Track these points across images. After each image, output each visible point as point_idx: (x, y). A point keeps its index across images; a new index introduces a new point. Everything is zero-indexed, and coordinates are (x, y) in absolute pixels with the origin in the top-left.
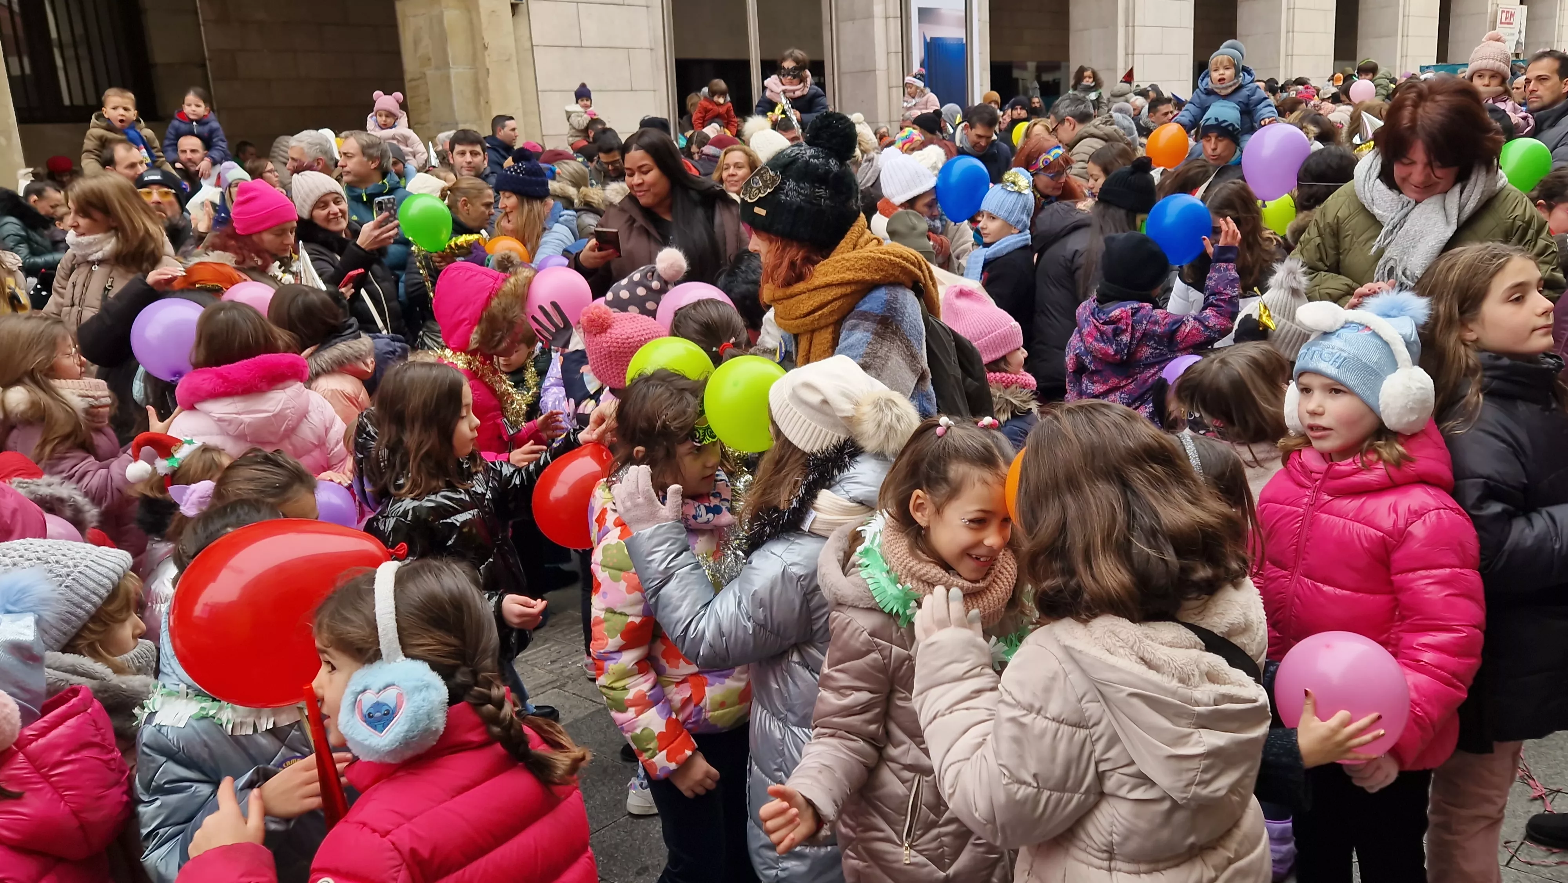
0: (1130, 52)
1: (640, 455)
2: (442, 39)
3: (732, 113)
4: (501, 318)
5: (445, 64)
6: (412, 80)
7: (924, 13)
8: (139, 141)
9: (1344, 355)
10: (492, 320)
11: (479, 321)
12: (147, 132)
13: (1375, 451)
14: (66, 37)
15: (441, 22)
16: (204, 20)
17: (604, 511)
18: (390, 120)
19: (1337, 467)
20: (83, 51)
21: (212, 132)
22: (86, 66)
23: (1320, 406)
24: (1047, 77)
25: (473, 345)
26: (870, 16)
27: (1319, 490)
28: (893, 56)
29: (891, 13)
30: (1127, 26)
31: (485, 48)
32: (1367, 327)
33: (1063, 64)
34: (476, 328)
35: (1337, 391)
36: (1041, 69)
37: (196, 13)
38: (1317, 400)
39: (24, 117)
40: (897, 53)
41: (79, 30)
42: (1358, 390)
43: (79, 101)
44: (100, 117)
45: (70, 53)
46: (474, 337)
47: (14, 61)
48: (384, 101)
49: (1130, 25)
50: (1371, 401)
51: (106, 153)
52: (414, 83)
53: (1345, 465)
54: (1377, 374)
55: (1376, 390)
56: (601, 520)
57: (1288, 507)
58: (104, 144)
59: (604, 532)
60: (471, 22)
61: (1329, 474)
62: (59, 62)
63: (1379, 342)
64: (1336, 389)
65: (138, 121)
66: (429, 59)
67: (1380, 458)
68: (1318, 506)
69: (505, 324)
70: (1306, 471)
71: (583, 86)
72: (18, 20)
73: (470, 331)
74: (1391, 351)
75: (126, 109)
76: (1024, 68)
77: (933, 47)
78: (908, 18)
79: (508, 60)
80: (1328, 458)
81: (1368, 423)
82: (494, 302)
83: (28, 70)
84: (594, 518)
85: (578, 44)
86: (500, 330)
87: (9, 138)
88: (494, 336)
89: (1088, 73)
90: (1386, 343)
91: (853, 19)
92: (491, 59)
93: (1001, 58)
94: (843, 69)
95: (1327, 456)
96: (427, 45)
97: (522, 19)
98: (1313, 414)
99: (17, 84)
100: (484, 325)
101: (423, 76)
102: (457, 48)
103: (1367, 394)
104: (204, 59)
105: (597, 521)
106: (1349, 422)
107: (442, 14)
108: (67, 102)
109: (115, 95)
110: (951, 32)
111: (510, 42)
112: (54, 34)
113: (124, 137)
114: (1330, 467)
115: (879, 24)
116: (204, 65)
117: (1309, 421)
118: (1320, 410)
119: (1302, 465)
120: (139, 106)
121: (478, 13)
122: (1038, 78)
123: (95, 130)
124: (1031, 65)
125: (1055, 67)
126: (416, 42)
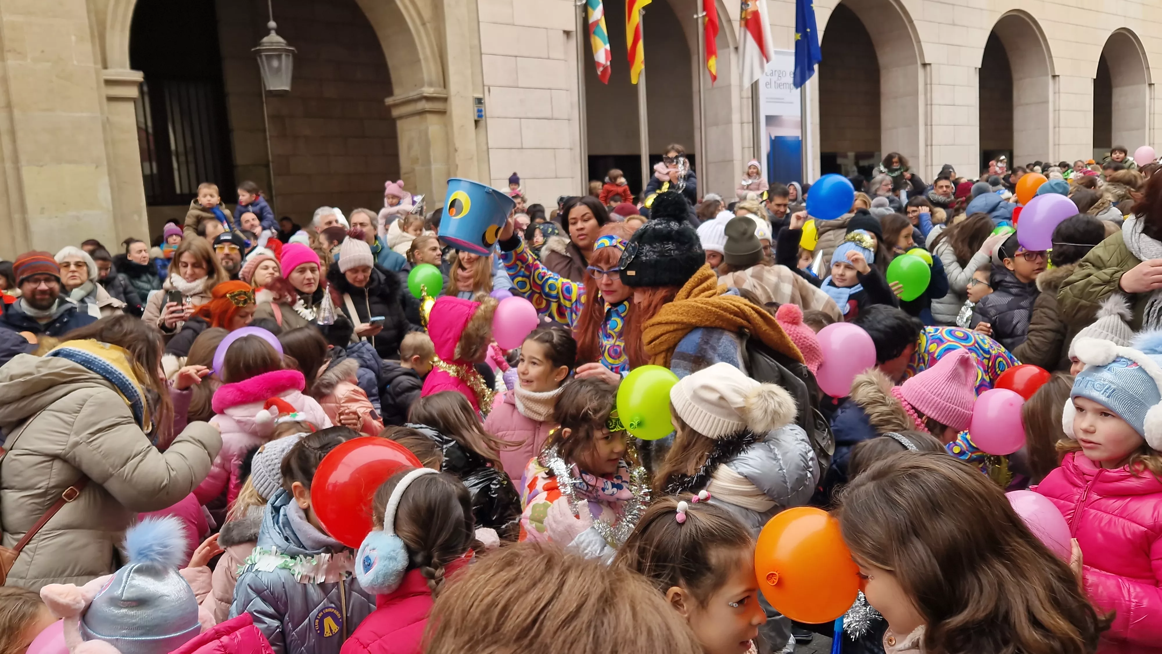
0: (929, 143)
1: (567, 435)
2: (427, 145)
3: (629, 192)
4: (474, 336)
5: (427, 162)
6: (405, 174)
7: (770, 120)
8: (223, 218)
9: (1113, 387)
10: (468, 337)
11: (458, 338)
12: (227, 212)
13: (1141, 462)
14: (181, 149)
15: (426, 134)
16: (270, 136)
17: (535, 479)
18: (395, 201)
19: (1107, 473)
20: (191, 158)
21: (262, 209)
22: (192, 167)
23: (1091, 426)
24: (864, 163)
25: (457, 356)
26: (729, 122)
27: (1090, 490)
28: (746, 150)
29: (745, 119)
30: (926, 125)
31: (456, 150)
32: (1135, 363)
33: (876, 153)
34: (458, 344)
35: (1106, 415)
36: (858, 157)
37: (264, 131)
38: (1088, 420)
39: (152, 201)
40: (749, 148)
41: (189, 144)
42: (1126, 416)
43: (186, 191)
44: (196, 202)
45: (182, 159)
46: (457, 351)
47: (147, 165)
48: (391, 187)
49: (929, 124)
50: (1136, 425)
51: (200, 227)
52: (406, 176)
53: (1113, 473)
54: (1142, 404)
55: (1141, 418)
56: (532, 486)
57: (1062, 502)
58: (199, 220)
59: (533, 496)
60: (447, 134)
61: (1099, 478)
62: (175, 165)
63: (1144, 376)
64: (1105, 413)
65: (220, 204)
66: (418, 159)
67: (1146, 468)
68: (1088, 503)
69: (479, 340)
70: (1081, 474)
71: (515, 174)
72: (151, 138)
73: (455, 346)
74: (1156, 385)
75: (211, 196)
76: (845, 156)
77: (777, 143)
78: (758, 123)
79: (471, 159)
80: (1098, 465)
81: (1134, 441)
82: (470, 325)
83: (155, 170)
84: (527, 485)
85: (520, 146)
86: (474, 344)
87: (140, 216)
88: (470, 349)
89: (895, 159)
90: (1151, 378)
91: (716, 124)
92: (459, 159)
93: (828, 150)
94: (710, 159)
95: (1096, 463)
96: (416, 150)
97: (482, 130)
98: (1086, 431)
99: (149, 181)
100: (463, 342)
101: (413, 171)
102: (436, 151)
103: (1132, 420)
104: (268, 161)
105: (529, 486)
106: (1117, 441)
107: (427, 128)
108: (178, 191)
109: (205, 187)
110: (790, 132)
111: (473, 147)
112: (173, 147)
113: (213, 216)
114: (1101, 472)
115: (736, 127)
116: (267, 166)
117: (1082, 436)
118: (1092, 429)
119: (1075, 467)
120: (221, 194)
121: (452, 127)
122: (857, 164)
123: (193, 211)
124: (851, 155)
125: (870, 155)
126: (410, 147)
